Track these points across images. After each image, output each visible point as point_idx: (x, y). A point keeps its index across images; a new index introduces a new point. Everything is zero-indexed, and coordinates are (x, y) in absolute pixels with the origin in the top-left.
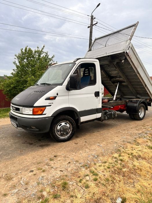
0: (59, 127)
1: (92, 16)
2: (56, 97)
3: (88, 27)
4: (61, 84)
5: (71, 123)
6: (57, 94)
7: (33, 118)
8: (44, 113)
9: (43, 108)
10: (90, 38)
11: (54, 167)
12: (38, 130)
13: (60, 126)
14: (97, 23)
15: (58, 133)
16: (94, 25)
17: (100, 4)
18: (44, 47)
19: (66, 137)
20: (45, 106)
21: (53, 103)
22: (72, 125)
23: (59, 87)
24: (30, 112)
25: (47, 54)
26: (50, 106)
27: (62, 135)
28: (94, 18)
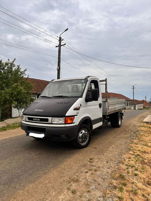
0: (80, 135)
1: (60, 38)
2: (80, 107)
3: (56, 47)
4: (81, 97)
5: (88, 131)
6: (81, 105)
7: (65, 127)
8: (73, 122)
9: (72, 117)
10: (58, 57)
11: (101, 167)
12: (67, 138)
13: (81, 133)
14: (65, 45)
15: (80, 140)
16: (62, 45)
17: (68, 29)
18: (15, 59)
19: (85, 143)
20: (74, 116)
21: (78, 113)
22: (89, 132)
23: (80, 99)
24: (60, 122)
25: (19, 67)
26: (77, 115)
27: (82, 142)
28: (62, 40)
